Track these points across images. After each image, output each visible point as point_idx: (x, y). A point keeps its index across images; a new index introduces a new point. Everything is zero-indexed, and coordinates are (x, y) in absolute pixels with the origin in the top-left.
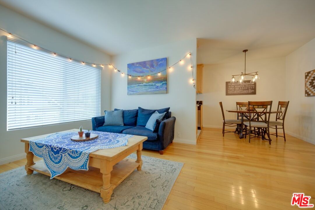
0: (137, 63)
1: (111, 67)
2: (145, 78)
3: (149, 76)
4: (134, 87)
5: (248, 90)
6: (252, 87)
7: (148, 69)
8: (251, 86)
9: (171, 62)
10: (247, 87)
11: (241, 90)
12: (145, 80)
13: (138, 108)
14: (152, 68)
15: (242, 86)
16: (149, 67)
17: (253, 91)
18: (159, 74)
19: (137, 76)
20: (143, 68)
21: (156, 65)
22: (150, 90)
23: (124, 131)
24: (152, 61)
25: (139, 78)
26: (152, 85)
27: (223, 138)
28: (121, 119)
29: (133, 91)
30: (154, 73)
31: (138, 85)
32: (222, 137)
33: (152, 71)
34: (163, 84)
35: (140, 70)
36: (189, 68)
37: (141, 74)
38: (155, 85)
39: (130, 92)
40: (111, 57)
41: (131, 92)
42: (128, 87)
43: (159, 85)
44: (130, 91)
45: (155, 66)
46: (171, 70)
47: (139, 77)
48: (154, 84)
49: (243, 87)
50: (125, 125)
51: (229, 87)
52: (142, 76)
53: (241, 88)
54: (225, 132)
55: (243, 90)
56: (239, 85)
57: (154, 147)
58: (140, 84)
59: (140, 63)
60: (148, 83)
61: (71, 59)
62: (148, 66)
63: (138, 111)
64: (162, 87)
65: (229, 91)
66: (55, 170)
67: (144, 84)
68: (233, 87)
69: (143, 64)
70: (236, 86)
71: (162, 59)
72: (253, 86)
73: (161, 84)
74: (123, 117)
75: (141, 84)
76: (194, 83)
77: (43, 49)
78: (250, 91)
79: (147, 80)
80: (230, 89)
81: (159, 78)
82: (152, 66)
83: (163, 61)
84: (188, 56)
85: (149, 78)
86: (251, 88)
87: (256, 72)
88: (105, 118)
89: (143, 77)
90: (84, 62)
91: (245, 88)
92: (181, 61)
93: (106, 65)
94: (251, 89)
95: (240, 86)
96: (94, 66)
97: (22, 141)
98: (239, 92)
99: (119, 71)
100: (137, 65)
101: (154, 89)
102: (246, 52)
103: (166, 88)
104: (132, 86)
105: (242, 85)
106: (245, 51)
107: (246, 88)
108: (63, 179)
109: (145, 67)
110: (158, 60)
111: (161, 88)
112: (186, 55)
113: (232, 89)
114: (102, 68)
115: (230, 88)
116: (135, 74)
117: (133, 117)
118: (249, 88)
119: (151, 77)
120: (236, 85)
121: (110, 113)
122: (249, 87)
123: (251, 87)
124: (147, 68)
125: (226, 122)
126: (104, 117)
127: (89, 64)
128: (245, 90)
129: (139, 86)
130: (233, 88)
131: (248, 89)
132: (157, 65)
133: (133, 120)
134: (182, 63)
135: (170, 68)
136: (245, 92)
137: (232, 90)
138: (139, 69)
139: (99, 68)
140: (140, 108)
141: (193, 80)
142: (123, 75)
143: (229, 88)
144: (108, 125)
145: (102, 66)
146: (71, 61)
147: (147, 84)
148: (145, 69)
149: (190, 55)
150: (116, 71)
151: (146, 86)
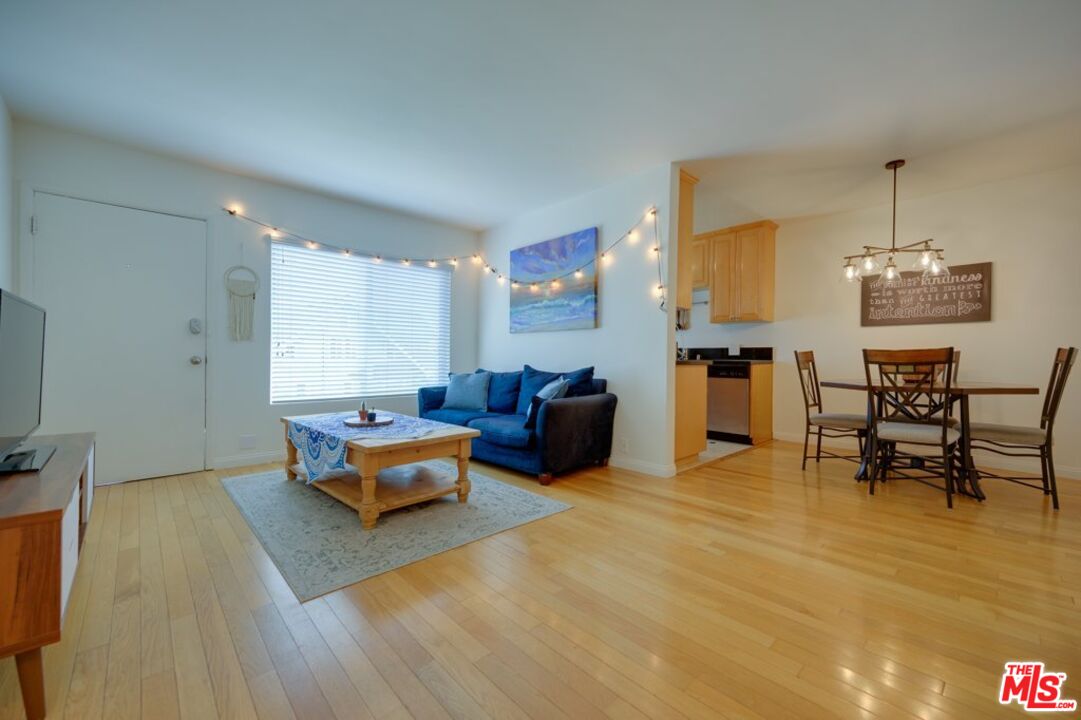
0: (531, 247)
1: (477, 261)
2: (546, 288)
3: (554, 281)
4: (523, 311)
5: (956, 303)
6: (973, 289)
7: (554, 263)
8: (969, 287)
9: (607, 239)
10: (950, 293)
11: (923, 304)
12: (547, 293)
13: (522, 369)
14: (564, 259)
15: (925, 291)
16: (557, 257)
17: (977, 306)
18: (578, 275)
19: (529, 284)
20: (543, 260)
21: (571, 250)
22: (557, 319)
23: (471, 422)
24: (563, 239)
25: (534, 289)
26: (562, 306)
27: (804, 476)
28: (484, 394)
29: (520, 323)
30: (567, 271)
31: (530, 306)
32: (801, 472)
33: (561, 267)
34: (587, 301)
35: (536, 265)
36: (652, 254)
37: (539, 277)
38: (568, 305)
39: (516, 325)
40: (477, 237)
41: (518, 325)
42: (511, 313)
43: (576, 304)
44: (515, 322)
45: (568, 253)
46: (607, 260)
47: (534, 284)
48: (566, 302)
49: (933, 294)
50: (490, 409)
51: (873, 295)
52: (540, 282)
53: (925, 296)
54: (822, 454)
55: (934, 304)
56: (914, 288)
57: (526, 464)
58: (536, 302)
59: (536, 248)
60: (554, 300)
61: (378, 257)
62: (553, 253)
63: (520, 375)
64: (583, 310)
65: (872, 309)
66: (314, 470)
67: (545, 302)
68: (890, 293)
69: (543, 249)
70: (900, 292)
71: (586, 233)
72: (976, 286)
73: (583, 301)
74: (489, 390)
75: (539, 305)
76: (662, 297)
77: (328, 247)
78: (963, 308)
79: (552, 292)
80: (878, 302)
81: (579, 286)
82: (563, 253)
83: (588, 237)
84: (650, 217)
85: (556, 285)
86: (966, 295)
87: (926, 242)
88: (448, 390)
89: (543, 285)
90: (407, 260)
91: (941, 297)
92: (630, 233)
93: (464, 258)
94: (967, 299)
95: (918, 291)
96: (433, 265)
97: (283, 420)
98: (913, 312)
99: (494, 271)
100: (531, 253)
101: (567, 315)
102: (898, 170)
103: (596, 314)
104: (520, 309)
105: (928, 286)
106: (895, 165)
107: (946, 297)
108: (324, 488)
109: (547, 256)
110: (575, 236)
111: (582, 313)
112: (643, 217)
113: (884, 301)
114: (454, 266)
115: (878, 297)
116: (526, 276)
117: (510, 392)
118: (958, 298)
119: (561, 282)
120: (900, 289)
121: (460, 380)
122: (958, 292)
123: (966, 291)
124: (552, 259)
125: (812, 421)
126: (445, 388)
127: (419, 262)
128: (942, 303)
129: (533, 308)
130: (887, 298)
131: (953, 301)
132: (574, 248)
133: (508, 399)
134: (634, 238)
135: (603, 255)
136: (941, 311)
137: (882, 306)
138: (534, 264)
139: (444, 267)
140: (527, 367)
141: (661, 287)
142: (502, 281)
143: (874, 298)
144: (451, 408)
145: (454, 263)
146: (378, 261)
147: (552, 303)
148: (547, 262)
149: (654, 213)
150: (487, 270)
151: (549, 310)
